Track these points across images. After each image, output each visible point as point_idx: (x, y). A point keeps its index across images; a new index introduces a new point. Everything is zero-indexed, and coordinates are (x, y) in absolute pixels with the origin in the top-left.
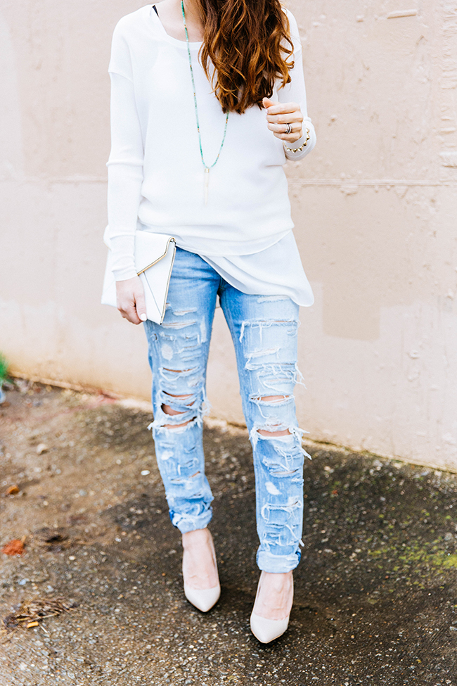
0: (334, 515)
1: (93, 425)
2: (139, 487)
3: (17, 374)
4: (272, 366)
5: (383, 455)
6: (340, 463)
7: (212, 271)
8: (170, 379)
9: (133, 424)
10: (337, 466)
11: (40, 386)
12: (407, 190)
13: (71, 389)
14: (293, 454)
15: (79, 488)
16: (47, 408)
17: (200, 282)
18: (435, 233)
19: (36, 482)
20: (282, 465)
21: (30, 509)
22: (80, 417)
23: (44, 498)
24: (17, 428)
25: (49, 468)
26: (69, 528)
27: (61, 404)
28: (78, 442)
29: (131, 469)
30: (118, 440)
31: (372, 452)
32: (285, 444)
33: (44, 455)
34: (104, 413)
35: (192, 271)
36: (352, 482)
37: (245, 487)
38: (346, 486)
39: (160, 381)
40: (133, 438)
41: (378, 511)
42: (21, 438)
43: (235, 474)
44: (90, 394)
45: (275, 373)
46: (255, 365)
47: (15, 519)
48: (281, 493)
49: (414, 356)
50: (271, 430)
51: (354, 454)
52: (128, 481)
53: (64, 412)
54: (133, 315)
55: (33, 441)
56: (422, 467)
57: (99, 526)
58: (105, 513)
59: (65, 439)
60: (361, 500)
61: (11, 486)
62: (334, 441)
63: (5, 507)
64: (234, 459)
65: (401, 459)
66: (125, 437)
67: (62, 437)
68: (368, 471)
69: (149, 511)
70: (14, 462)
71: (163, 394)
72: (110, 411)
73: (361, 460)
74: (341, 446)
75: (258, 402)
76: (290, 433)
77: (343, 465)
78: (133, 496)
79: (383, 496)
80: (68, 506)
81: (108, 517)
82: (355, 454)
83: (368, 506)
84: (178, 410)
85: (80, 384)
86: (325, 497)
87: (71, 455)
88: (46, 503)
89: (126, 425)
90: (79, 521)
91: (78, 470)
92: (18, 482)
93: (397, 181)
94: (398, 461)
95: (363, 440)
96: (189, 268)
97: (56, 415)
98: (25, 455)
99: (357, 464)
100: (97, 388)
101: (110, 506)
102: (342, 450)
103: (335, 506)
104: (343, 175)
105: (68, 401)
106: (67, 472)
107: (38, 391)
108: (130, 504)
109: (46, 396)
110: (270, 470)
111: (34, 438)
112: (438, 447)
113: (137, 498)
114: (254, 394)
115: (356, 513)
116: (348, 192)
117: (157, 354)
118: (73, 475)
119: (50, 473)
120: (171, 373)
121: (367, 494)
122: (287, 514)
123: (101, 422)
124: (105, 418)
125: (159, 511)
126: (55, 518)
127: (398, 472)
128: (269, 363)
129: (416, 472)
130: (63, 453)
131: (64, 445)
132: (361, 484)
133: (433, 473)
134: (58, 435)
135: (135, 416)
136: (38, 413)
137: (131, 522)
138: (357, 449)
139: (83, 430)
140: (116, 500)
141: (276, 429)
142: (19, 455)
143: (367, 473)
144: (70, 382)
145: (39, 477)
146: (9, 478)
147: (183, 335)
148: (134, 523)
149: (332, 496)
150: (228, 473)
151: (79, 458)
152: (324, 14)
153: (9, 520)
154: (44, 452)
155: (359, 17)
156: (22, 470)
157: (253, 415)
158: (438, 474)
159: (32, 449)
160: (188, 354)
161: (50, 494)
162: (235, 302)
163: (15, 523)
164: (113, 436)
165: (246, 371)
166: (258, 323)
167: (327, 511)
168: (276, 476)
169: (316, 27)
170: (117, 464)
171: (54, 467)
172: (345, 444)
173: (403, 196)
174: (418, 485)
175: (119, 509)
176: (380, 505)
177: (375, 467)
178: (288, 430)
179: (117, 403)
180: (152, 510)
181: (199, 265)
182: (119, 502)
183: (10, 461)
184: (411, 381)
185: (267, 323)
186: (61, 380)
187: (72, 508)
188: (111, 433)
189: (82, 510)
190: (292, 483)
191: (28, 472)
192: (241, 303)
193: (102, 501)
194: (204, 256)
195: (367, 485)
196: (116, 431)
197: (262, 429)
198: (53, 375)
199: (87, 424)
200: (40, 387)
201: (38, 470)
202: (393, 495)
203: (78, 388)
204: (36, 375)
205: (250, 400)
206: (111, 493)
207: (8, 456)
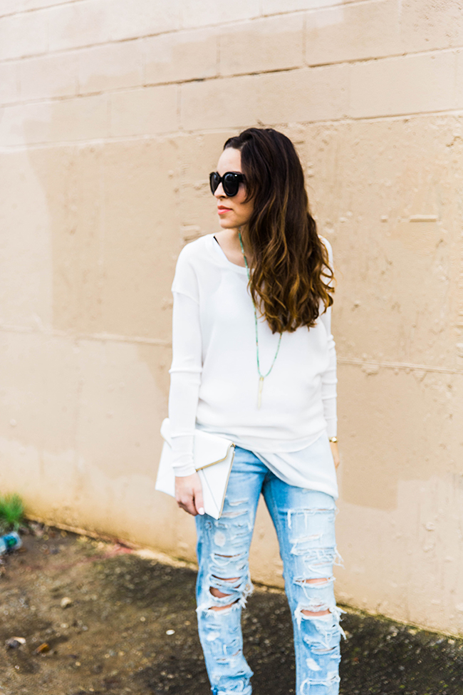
0: (356, 684)
1: (113, 578)
2: (167, 648)
3: (32, 517)
4: (317, 550)
5: (398, 620)
6: (358, 628)
7: (262, 465)
8: (221, 564)
9: (152, 578)
10: (355, 631)
11: (55, 530)
12: (425, 375)
13: (87, 536)
14: (333, 632)
15: (108, 647)
16: (65, 555)
17: (251, 475)
18: (451, 416)
19: (64, 639)
20: (323, 643)
21: (63, 671)
22: (99, 568)
23: (76, 657)
24: (38, 578)
25: (75, 624)
26: (105, 692)
27: (77, 552)
28: (100, 596)
29: (155, 627)
30: (139, 595)
31: (388, 616)
32: (326, 623)
33: (69, 609)
34: (122, 564)
35: (246, 465)
36: (372, 649)
37: (269, 652)
38: (366, 653)
39: (210, 565)
40: (154, 593)
41: (398, 681)
42: (43, 589)
43: (258, 636)
44: (106, 542)
45: (320, 557)
46: (300, 550)
47: (51, 681)
48: (321, 669)
49: (430, 528)
50: (314, 610)
51: (369, 618)
52: (154, 641)
53: (82, 561)
54: (191, 508)
55: (56, 593)
56: (436, 634)
57: (133, 690)
58: (138, 676)
59: (87, 592)
60: (381, 669)
61: (41, 643)
62: (351, 604)
63: (39, 667)
64: (255, 620)
65: (417, 625)
66: (147, 592)
67: (85, 589)
68: (385, 636)
69: (180, 676)
70: (40, 615)
71: (212, 577)
72: (128, 562)
73: (377, 623)
74: (356, 610)
75: (303, 585)
76: (330, 613)
77: (361, 630)
78: (161, 658)
79: (403, 665)
80: (100, 668)
81: (141, 681)
82: (371, 618)
83: (388, 675)
84: (226, 592)
85: (96, 531)
86: (347, 664)
87: (95, 610)
88: (78, 664)
89: (145, 578)
90: (113, 685)
91: (103, 627)
92: (47, 638)
93: (415, 366)
94: (413, 628)
95: (379, 605)
96: (244, 463)
97: (74, 565)
98: (51, 608)
99: (374, 629)
100: (114, 536)
101: (140, 669)
102: (358, 613)
103: (358, 674)
104: (365, 356)
105: (84, 548)
106: (93, 629)
107: (53, 536)
108: (160, 667)
109: (62, 543)
110: (312, 648)
111: (56, 590)
112: (452, 616)
113: (166, 661)
114: (300, 577)
115: (377, 683)
116: (369, 371)
117: (209, 541)
118: (99, 632)
119: (77, 629)
120: (222, 558)
121: (386, 662)
122: (327, 689)
123: (120, 574)
124: (124, 569)
125: (189, 676)
126: (90, 680)
127: (413, 639)
128: (314, 548)
129: (431, 640)
130: (87, 608)
131: (87, 598)
132: (379, 652)
133: (446, 641)
134: (79, 588)
135: (153, 569)
136: (56, 561)
137: (163, 687)
138: (372, 612)
139: (103, 582)
140: (146, 662)
141: (319, 609)
142: (44, 608)
143: (385, 640)
144: (86, 528)
145: (66, 633)
146: (37, 634)
147: (236, 524)
148: (167, 688)
149: (354, 664)
150: (251, 636)
151: (104, 614)
152: (351, 211)
153: (45, 682)
154: (68, 606)
155: (384, 217)
156: (49, 625)
157: (297, 597)
158: (452, 642)
159: (56, 602)
160: (238, 541)
161: (80, 653)
162: (280, 492)
163: (51, 685)
164: (134, 590)
165: (292, 555)
166: (303, 511)
167: (350, 679)
168: (317, 653)
169: (343, 222)
170: (141, 622)
171: (80, 623)
172: (361, 608)
173: (422, 380)
174: (433, 654)
175: (151, 672)
176: (400, 674)
177: (391, 633)
178: (328, 610)
179: (133, 552)
180: (183, 674)
181: (253, 460)
182: (149, 665)
183: (36, 615)
184: (427, 552)
185: (312, 511)
186: (77, 527)
187: (104, 670)
188: (131, 586)
189: (114, 673)
190: (332, 660)
191: (55, 628)
192: (287, 493)
193: (131, 662)
194: (258, 453)
195: (386, 652)
196: (136, 584)
197: (306, 609)
198: (69, 520)
199: (107, 576)
200: (55, 532)
201: (64, 626)
202: (411, 663)
203: (94, 535)
204: (51, 519)
205: (294, 582)
206: (139, 654)
207: (33, 609)
